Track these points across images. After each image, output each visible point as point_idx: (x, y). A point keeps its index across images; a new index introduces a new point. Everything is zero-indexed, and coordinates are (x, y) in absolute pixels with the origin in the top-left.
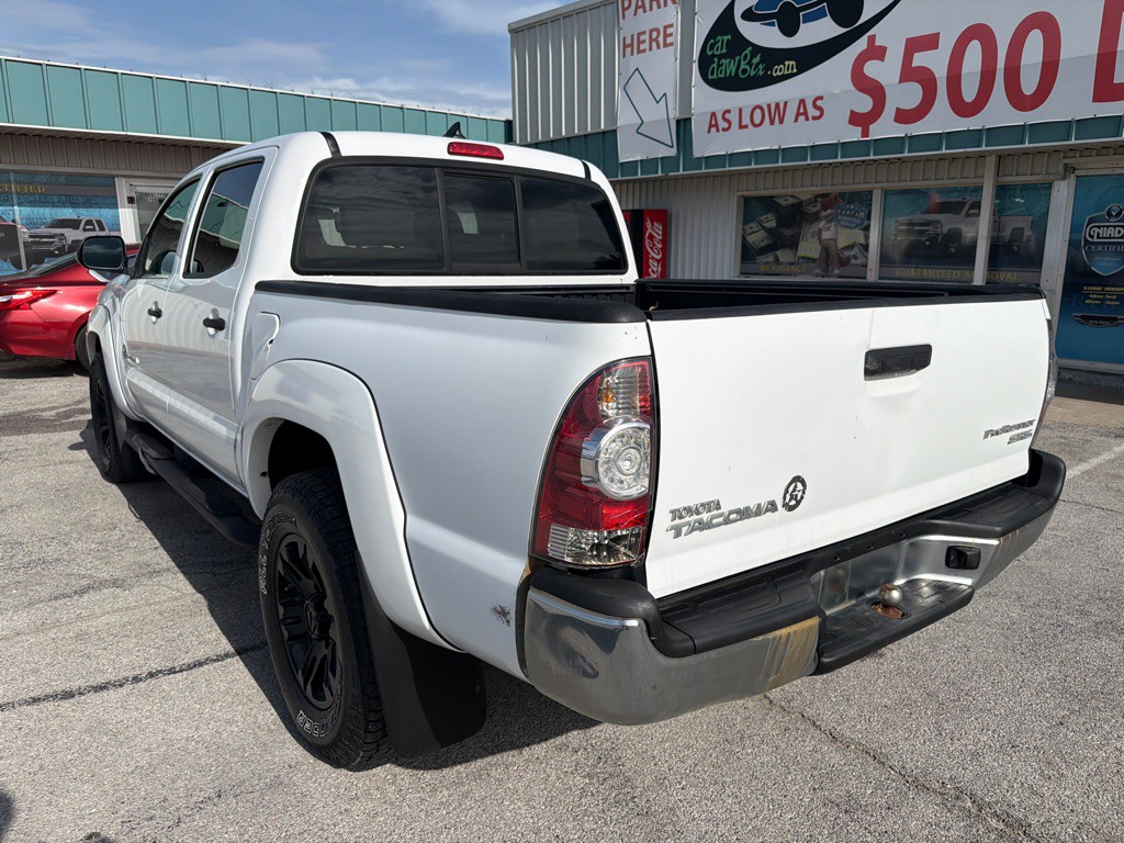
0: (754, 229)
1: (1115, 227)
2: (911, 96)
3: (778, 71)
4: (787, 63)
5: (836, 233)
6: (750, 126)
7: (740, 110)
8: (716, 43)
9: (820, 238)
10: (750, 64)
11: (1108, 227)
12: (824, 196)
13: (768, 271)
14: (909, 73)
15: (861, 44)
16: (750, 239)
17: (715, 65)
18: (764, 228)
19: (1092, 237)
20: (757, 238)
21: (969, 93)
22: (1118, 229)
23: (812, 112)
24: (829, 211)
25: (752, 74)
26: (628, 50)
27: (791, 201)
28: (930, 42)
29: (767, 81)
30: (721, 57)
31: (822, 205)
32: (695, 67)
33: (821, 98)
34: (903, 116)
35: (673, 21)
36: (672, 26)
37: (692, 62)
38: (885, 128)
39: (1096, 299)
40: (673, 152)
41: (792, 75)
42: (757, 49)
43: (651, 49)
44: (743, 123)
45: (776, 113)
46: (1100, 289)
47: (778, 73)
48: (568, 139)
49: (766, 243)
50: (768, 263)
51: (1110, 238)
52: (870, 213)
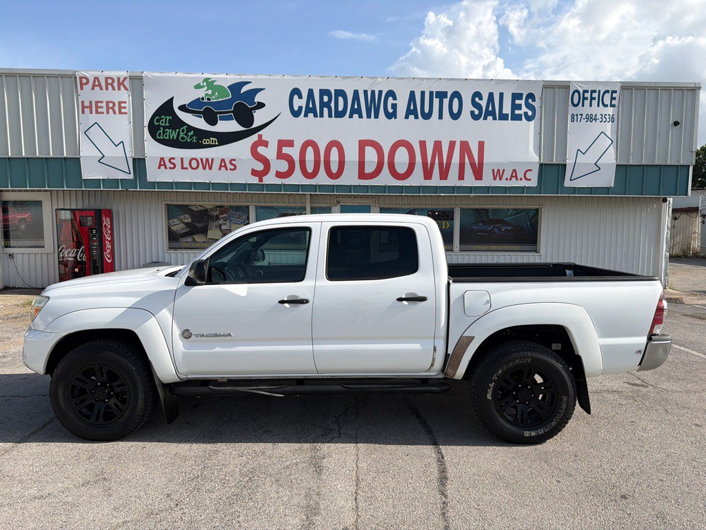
0: (176, 223)
2: (283, 166)
3: (205, 141)
4: (211, 139)
5: (230, 226)
6: (189, 168)
7: (182, 159)
8: (161, 119)
9: (220, 229)
10: (186, 134)
12: (221, 207)
13: (188, 246)
14: (281, 156)
15: (254, 138)
16: (174, 228)
17: (161, 131)
18: (183, 223)
20: (179, 227)
21: (310, 169)
23: (229, 166)
24: (225, 215)
25: (189, 140)
26: (87, 110)
27: (200, 208)
28: (290, 143)
29: (199, 146)
30: (165, 128)
31: (220, 212)
32: (146, 130)
33: (235, 160)
34: (279, 175)
35: (127, 100)
36: (125, 102)
37: (144, 127)
38: (270, 179)
40: (131, 177)
41: (215, 146)
42: (190, 128)
43: (108, 113)
44: (184, 166)
45: (208, 164)
47: (206, 143)
48: (28, 158)
49: (185, 231)
50: (188, 242)
52: (248, 216)
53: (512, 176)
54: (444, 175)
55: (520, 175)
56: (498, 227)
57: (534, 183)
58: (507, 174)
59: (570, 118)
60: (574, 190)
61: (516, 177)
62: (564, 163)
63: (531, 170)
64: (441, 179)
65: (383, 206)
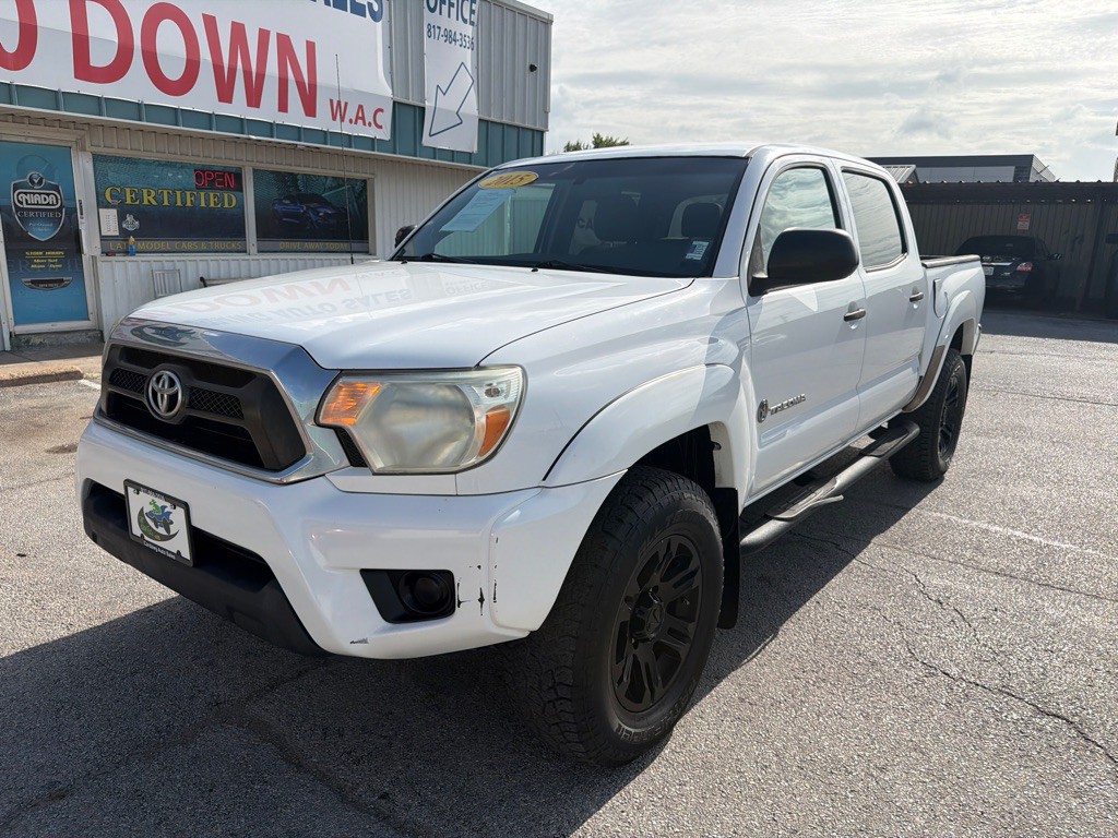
1: (40, 194)
11: (34, 194)
19: (21, 203)
22: (43, 196)
39: (41, 264)
46: (41, 253)
51: (38, 204)
53: (357, 118)
54: (254, 99)
55: (369, 118)
56: (314, 209)
57: (384, 134)
58: (351, 113)
59: (426, 30)
60: (435, 152)
61: (363, 118)
62: (422, 105)
63: (381, 110)
64: (249, 105)
65: (102, 150)
